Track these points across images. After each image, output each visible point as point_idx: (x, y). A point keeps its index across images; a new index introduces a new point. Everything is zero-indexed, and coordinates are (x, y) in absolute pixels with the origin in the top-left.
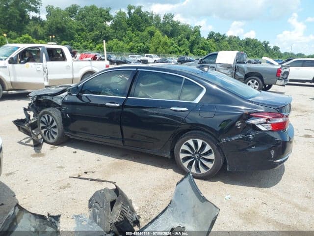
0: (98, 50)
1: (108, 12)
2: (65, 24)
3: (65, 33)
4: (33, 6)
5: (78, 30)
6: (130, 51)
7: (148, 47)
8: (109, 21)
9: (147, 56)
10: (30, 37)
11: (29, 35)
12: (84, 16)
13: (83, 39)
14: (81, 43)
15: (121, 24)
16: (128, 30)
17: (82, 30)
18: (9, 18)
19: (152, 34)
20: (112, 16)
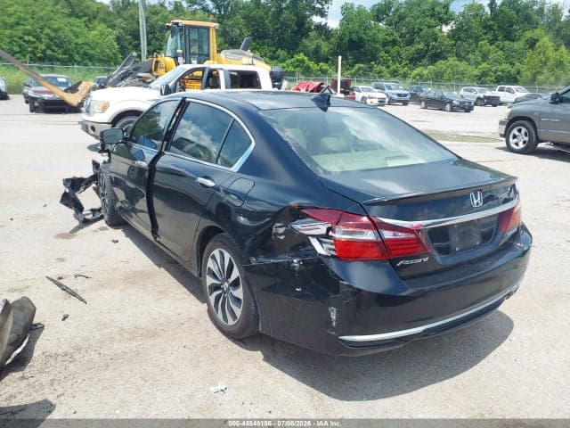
0: (414, 78)
1: (446, 7)
2: (365, 34)
3: (362, 50)
4: (318, 6)
5: (385, 44)
6: (479, 79)
7: (519, 72)
8: (447, 24)
9: (501, 90)
10: (306, 58)
11: (305, 55)
12: (402, 18)
13: (393, 60)
14: (388, 67)
15: (470, 28)
16: (483, 40)
17: (394, 43)
18: (280, 28)
19: (532, 44)
20: (453, 13)
